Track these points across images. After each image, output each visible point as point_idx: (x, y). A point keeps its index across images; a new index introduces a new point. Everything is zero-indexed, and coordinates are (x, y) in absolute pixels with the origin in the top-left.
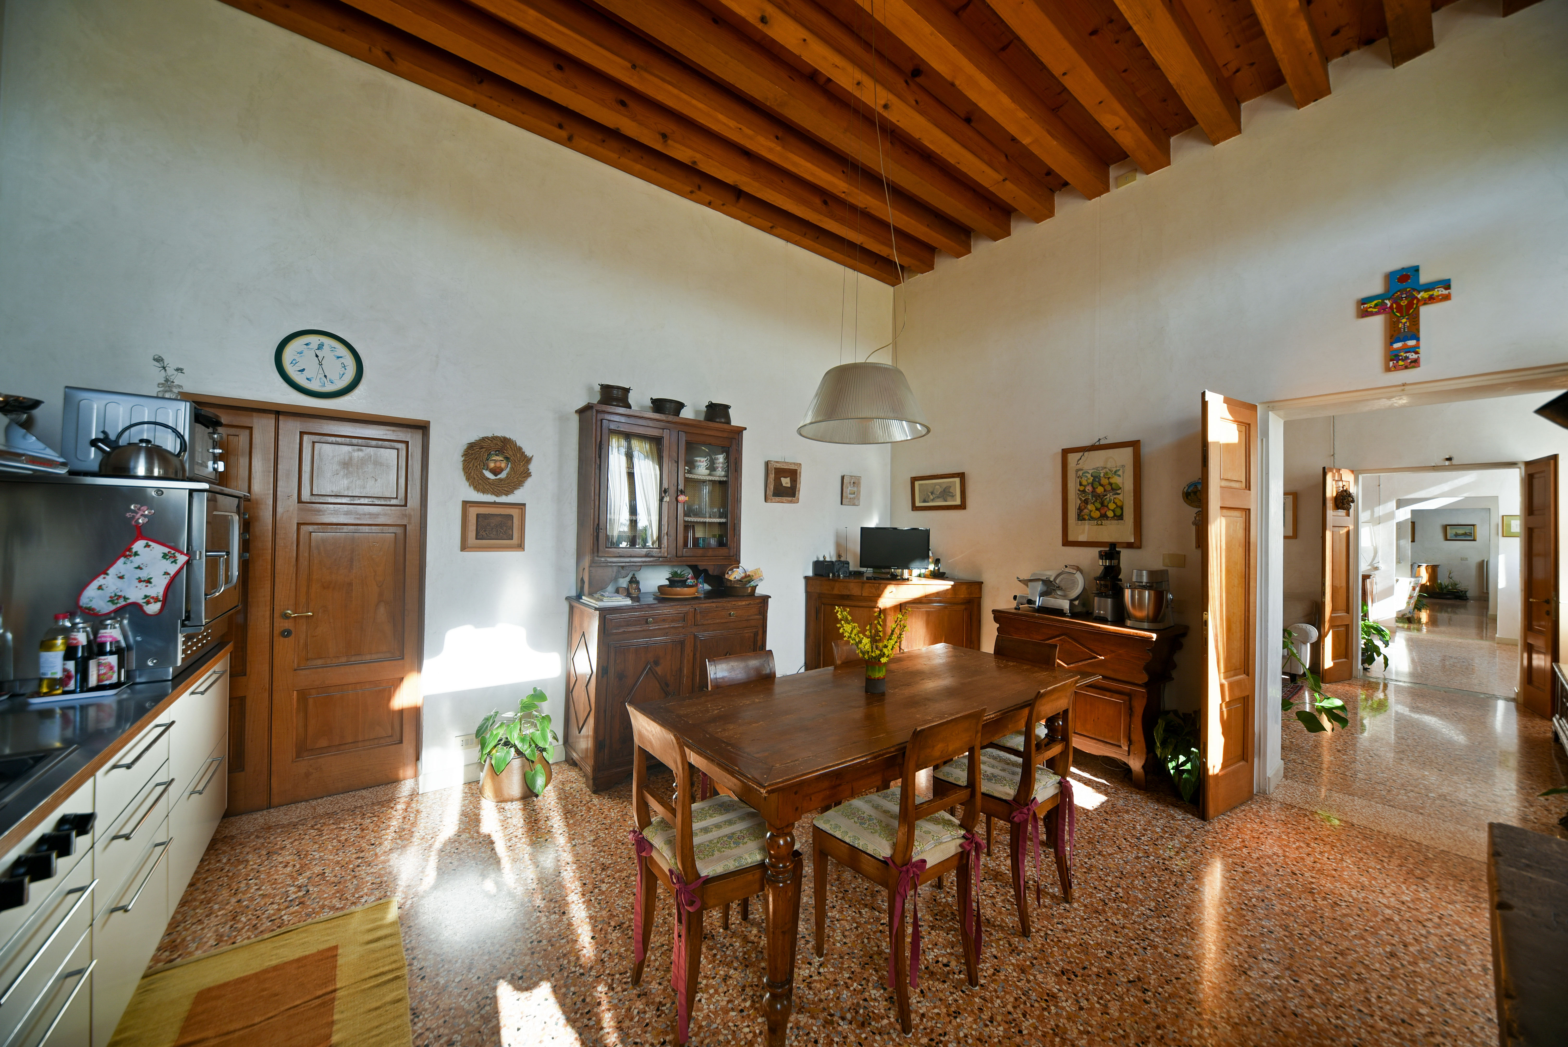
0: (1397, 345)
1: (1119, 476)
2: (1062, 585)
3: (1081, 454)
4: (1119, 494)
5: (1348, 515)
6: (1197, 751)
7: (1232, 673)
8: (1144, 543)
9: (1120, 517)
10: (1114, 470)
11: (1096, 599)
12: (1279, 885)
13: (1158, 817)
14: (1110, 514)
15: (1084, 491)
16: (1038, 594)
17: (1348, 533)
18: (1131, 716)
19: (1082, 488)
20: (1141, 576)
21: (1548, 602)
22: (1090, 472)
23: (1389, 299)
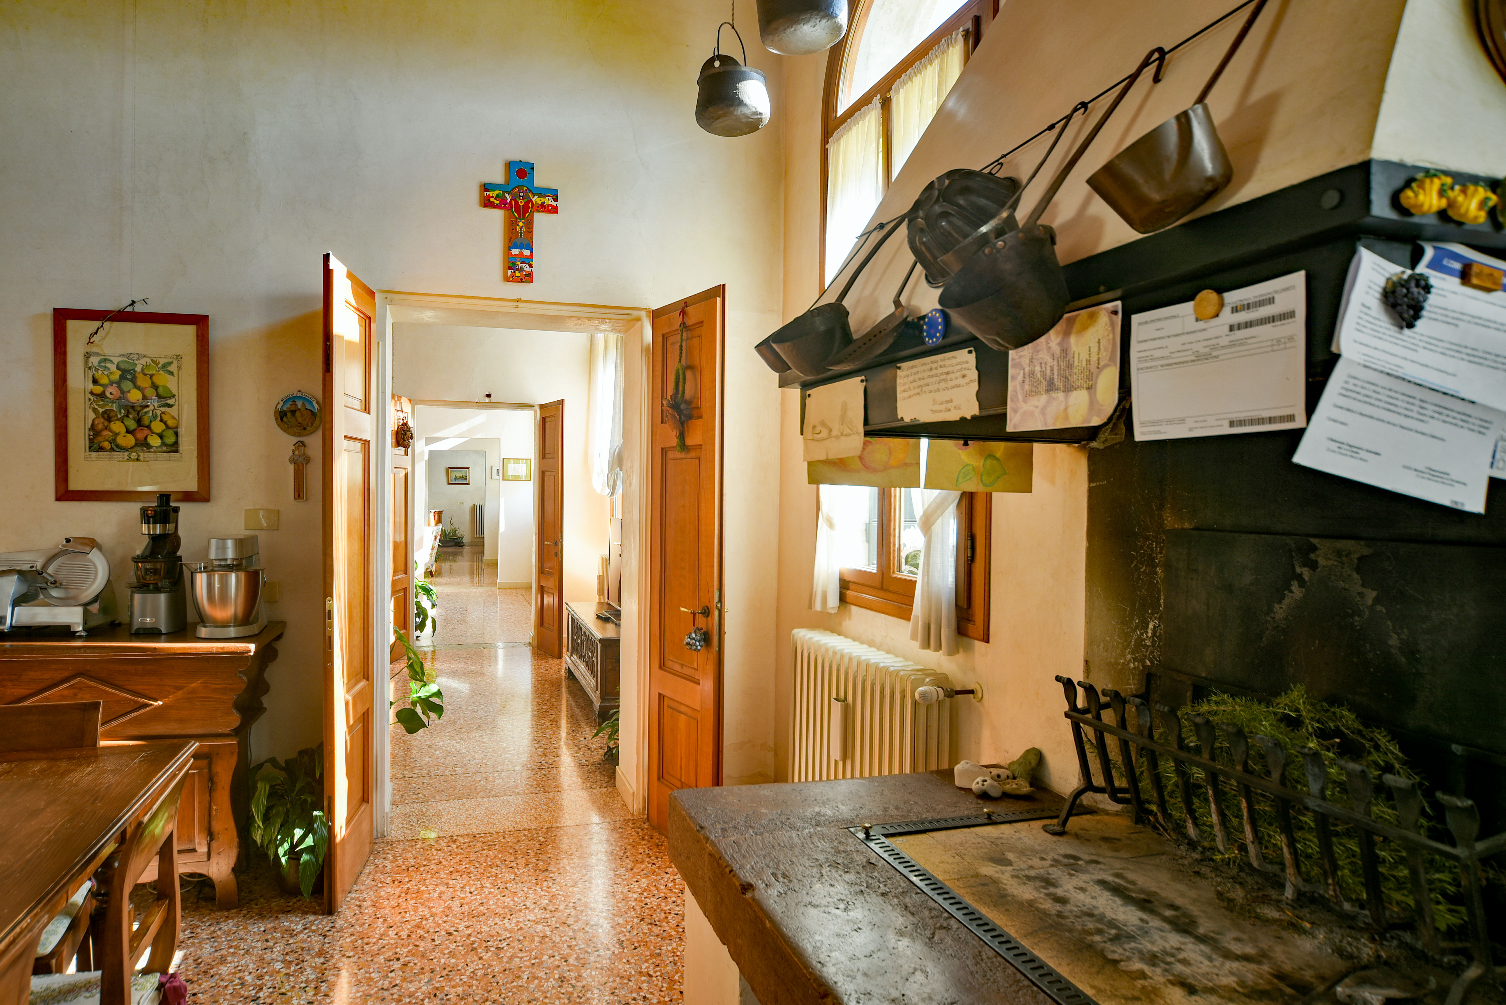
0: (515, 252)
1: (171, 373)
2: (60, 577)
3: (98, 324)
4: (170, 406)
5: (406, 454)
6: (321, 814)
7: (353, 681)
8: (214, 492)
9: (174, 448)
10: (162, 361)
11: (137, 597)
12: (443, 961)
13: (271, 944)
14: (155, 441)
15: (102, 396)
16: (9, 601)
17: (406, 476)
18: (211, 791)
19: (98, 389)
20: (224, 548)
21: (556, 544)
22: (116, 360)
23: (509, 193)
